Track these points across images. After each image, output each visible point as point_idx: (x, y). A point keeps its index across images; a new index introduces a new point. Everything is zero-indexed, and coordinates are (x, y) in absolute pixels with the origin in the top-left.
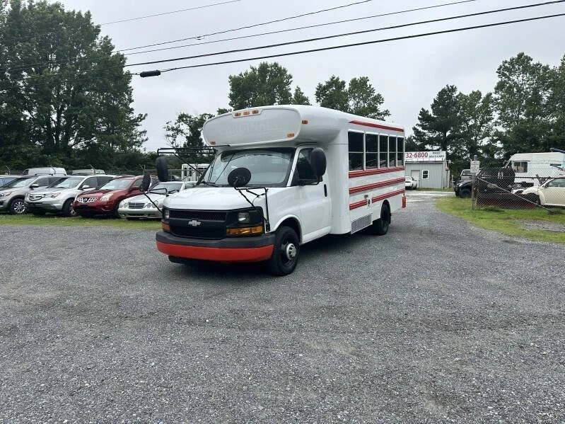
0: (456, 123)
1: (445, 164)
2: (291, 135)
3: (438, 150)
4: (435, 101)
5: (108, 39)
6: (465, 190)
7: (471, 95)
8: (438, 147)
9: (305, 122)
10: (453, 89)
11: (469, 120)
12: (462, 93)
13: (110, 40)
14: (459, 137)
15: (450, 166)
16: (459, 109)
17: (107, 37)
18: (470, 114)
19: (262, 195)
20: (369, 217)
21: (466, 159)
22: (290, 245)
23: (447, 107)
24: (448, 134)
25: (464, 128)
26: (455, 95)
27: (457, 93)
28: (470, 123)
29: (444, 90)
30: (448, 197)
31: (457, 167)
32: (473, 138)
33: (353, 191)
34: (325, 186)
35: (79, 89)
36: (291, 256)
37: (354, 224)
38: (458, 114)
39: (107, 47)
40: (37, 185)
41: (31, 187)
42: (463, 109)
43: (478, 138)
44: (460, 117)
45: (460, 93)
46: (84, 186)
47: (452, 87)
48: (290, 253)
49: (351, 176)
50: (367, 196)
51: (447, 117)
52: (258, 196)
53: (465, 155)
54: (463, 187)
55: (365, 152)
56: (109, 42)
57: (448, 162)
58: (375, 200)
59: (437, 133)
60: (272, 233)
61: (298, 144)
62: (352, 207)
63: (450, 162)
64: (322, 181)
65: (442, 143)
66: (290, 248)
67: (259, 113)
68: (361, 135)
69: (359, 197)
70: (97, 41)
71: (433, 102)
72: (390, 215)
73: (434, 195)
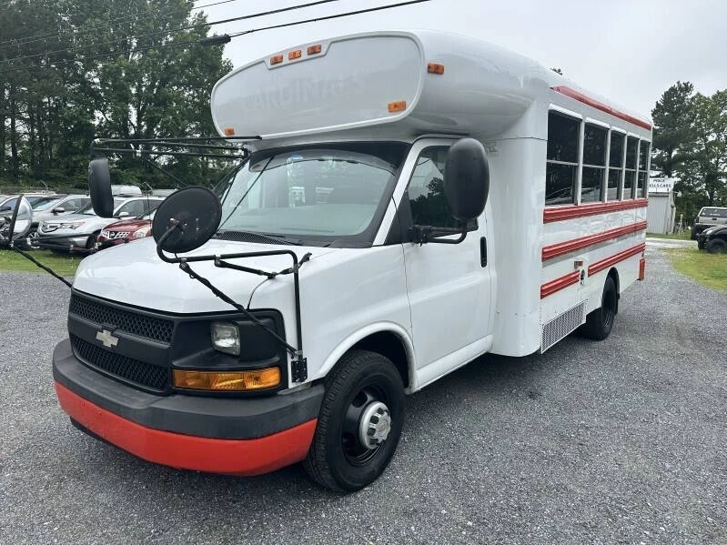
0: (688, 137)
1: (671, 196)
2: (398, 107)
3: (657, 176)
4: (658, 105)
5: (204, 15)
6: (716, 240)
7: (714, 97)
8: (658, 173)
9: (436, 70)
10: (687, 88)
11: (709, 134)
12: (701, 94)
13: (205, 17)
14: (691, 158)
15: (677, 201)
16: (694, 117)
17: (202, 13)
18: (710, 124)
19: (286, 272)
20: (580, 308)
21: (700, 191)
22: (372, 410)
23: (675, 114)
24: (675, 153)
25: (700, 146)
26: (690, 97)
27: (694, 93)
28: (710, 139)
29: (672, 89)
30: (687, 251)
31: (686, 202)
32: (713, 161)
33: (550, 255)
34: (483, 241)
35: (163, 83)
36: (373, 442)
37: (549, 329)
38: (693, 125)
39: (202, 26)
40: (62, 209)
41: (55, 212)
42: (701, 117)
43: (720, 160)
44: (694, 129)
45: (698, 94)
46: (121, 214)
47: (686, 85)
48: (371, 432)
49: (549, 218)
50: (580, 263)
51: (674, 129)
52: (271, 276)
53: (699, 185)
54: (712, 236)
55: (581, 165)
56: (204, 20)
57: (675, 195)
58: (592, 271)
59: (659, 152)
60: (315, 383)
61: (419, 134)
62: (546, 292)
63: (680, 194)
64: (476, 228)
65: (664, 168)
66: (374, 420)
67: (323, 52)
68: (577, 122)
69: (563, 267)
70: (190, 20)
71: (654, 107)
72: (618, 296)
73: (658, 245)
